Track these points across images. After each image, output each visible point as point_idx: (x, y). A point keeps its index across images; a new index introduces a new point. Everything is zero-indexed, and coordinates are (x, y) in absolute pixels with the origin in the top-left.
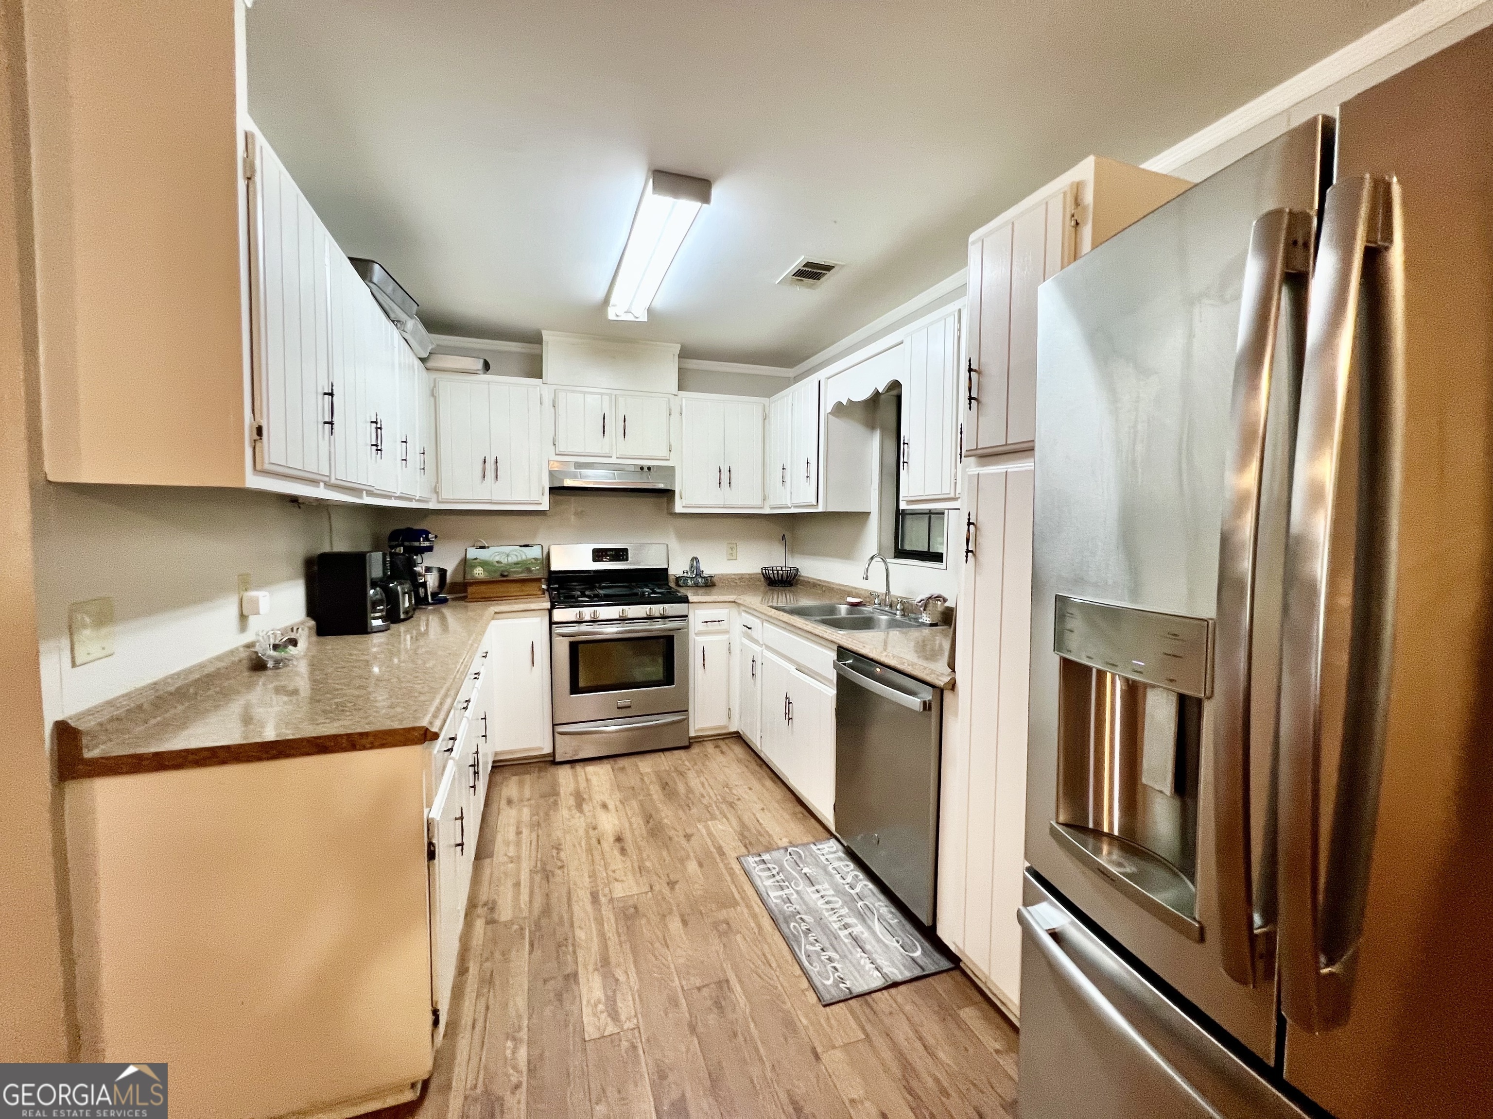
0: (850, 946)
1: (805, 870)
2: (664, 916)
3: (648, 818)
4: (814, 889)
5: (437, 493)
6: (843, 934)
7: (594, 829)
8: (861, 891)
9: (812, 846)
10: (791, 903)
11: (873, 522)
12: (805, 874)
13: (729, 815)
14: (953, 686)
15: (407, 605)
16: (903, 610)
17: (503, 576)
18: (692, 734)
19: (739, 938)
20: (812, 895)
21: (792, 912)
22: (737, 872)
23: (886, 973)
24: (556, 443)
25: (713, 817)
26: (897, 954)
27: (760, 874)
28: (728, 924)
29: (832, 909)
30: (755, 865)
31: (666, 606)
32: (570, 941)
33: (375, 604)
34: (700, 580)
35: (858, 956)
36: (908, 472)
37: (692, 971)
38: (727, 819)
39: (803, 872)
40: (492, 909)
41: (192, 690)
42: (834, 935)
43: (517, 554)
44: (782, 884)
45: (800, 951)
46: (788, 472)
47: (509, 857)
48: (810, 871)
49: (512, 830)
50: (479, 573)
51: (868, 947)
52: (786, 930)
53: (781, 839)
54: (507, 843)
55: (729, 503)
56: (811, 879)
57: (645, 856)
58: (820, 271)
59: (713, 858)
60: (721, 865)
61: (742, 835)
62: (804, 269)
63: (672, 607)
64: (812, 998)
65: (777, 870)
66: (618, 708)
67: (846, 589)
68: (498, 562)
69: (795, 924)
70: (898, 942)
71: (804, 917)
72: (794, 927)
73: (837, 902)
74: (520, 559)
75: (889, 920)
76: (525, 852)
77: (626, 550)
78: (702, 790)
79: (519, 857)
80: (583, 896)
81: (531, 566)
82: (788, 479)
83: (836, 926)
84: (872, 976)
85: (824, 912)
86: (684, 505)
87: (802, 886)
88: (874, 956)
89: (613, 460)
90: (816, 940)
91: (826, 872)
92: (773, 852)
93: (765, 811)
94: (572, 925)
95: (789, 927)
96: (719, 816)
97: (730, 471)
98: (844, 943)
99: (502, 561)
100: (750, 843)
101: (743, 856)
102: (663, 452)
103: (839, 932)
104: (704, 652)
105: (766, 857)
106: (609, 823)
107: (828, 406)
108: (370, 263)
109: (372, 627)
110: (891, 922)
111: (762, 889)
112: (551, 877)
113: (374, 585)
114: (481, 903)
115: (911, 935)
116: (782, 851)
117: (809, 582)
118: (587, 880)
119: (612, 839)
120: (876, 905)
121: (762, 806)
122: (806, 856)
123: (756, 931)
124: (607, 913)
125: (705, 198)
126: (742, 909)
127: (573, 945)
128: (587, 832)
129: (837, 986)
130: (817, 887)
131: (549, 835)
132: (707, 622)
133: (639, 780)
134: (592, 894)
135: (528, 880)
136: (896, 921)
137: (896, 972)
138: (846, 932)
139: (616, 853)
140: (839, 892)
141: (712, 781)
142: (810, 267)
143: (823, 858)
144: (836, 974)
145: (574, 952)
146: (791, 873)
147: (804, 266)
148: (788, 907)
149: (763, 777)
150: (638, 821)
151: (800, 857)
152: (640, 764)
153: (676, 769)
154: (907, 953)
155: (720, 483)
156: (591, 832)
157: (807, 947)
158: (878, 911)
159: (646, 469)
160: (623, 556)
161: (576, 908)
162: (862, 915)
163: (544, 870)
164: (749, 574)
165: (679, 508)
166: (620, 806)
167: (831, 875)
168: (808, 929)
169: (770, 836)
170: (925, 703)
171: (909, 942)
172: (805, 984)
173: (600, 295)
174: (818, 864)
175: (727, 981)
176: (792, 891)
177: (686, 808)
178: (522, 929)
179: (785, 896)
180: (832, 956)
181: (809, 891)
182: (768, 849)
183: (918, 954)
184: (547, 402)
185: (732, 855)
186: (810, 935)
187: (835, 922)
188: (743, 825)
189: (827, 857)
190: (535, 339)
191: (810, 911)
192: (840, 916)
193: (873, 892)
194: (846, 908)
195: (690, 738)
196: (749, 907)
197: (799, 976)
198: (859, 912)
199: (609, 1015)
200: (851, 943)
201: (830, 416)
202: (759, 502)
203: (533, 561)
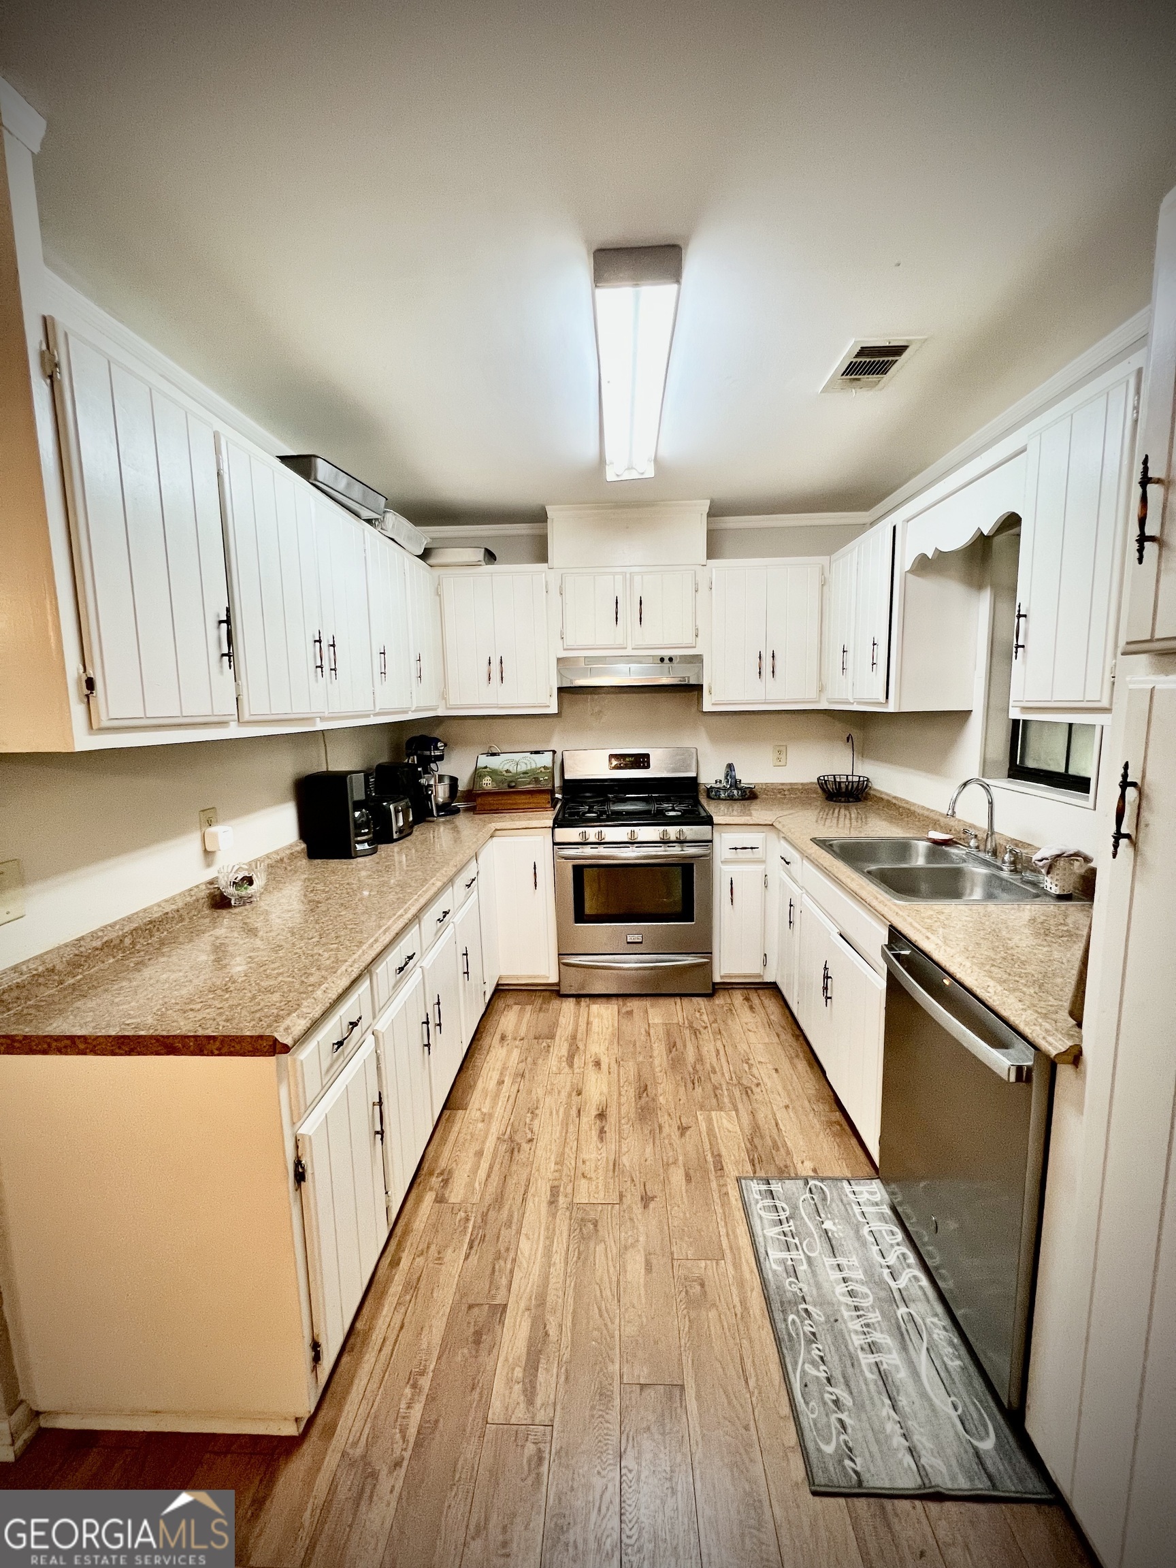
0: (872, 1387)
1: (828, 1225)
2: (626, 1248)
3: (643, 1090)
4: (833, 1261)
5: (444, 699)
6: (866, 1360)
7: (579, 1094)
8: (907, 1288)
9: (845, 1183)
10: (797, 1279)
11: (975, 725)
12: (826, 1231)
13: (740, 1106)
14: (1075, 1057)
15: (401, 823)
16: (1013, 863)
17: (510, 787)
18: (717, 979)
19: (713, 1314)
20: (830, 1272)
21: (795, 1294)
22: (733, 1200)
23: (923, 1466)
24: (564, 636)
25: (720, 1108)
26: (952, 1434)
27: (762, 1213)
28: (702, 1285)
29: (857, 1308)
30: (758, 1197)
31: (685, 828)
32: (512, 1255)
33: (359, 826)
34: (735, 792)
35: (884, 1413)
36: (1024, 662)
37: (640, 1354)
38: (737, 1110)
39: (824, 1226)
40: (446, 1182)
41: (127, 941)
42: (851, 1357)
43: (525, 761)
44: (790, 1239)
45: (795, 1370)
46: (850, 655)
47: (482, 1113)
48: (834, 1229)
49: (495, 1076)
50: (487, 783)
51: (903, 1401)
52: (781, 1325)
53: (802, 1162)
54: (485, 1092)
55: (770, 697)
56: (834, 1242)
57: (624, 1149)
58: (886, 359)
59: (707, 1171)
60: (714, 1185)
61: (751, 1141)
62: (859, 360)
63: (691, 829)
64: (797, 1470)
65: (788, 1213)
66: (628, 943)
67: (932, 815)
68: (507, 771)
69: (796, 1318)
70: (956, 1409)
71: (810, 1308)
72: (793, 1321)
73: (865, 1296)
74: (529, 768)
75: (945, 1358)
76: (499, 1110)
77: (647, 756)
78: (714, 1060)
79: (491, 1115)
80: (541, 1189)
81: (539, 776)
82: (849, 666)
83: (857, 1341)
84: (901, 1462)
85: (843, 1308)
86: (713, 702)
87: (819, 1250)
88: (910, 1423)
89: (629, 652)
90: (822, 1358)
91: (859, 1237)
92: (787, 1181)
93: (790, 1110)
94: (519, 1232)
95: (785, 1320)
96: (729, 1105)
97: (773, 657)
98: (865, 1380)
99: (511, 769)
100: (760, 1161)
101: (745, 1178)
102: (688, 639)
103: (861, 1355)
104: (732, 884)
105: (776, 1186)
106: (597, 1088)
107: (905, 561)
108: (313, 459)
109: (356, 851)
110: (949, 1363)
111: (760, 1240)
112: (516, 1152)
113: (358, 805)
114: (438, 1171)
115: (981, 1402)
116: (801, 1183)
117: (882, 799)
118: (552, 1166)
119: (594, 1112)
120: (928, 1320)
121: (787, 1101)
122: (832, 1200)
123: (739, 1310)
124: (562, 1225)
125: (675, 274)
126: (727, 1266)
127: (514, 1260)
128: (570, 1095)
129: (840, 1462)
130: (842, 1261)
131: (529, 1092)
132: (736, 849)
133: (644, 1033)
134: (552, 1187)
135: (492, 1150)
136: (958, 1363)
137: (944, 1469)
138: (871, 1359)
139: (594, 1134)
140: (873, 1279)
141: (729, 1050)
142: (868, 355)
143: (856, 1209)
144: (843, 1437)
145: (512, 1272)
146: (805, 1224)
147: (857, 356)
148: (790, 1284)
149: (797, 1056)
150: (630, 1092)
151: (824, 1199)
152: (650, 1011)
153: (691, 1024)
154: (968, 1437)
155: (760, 673)
156: (574, 1097)
157: (808, 1367)
158: (930, 1335)
159: (666, 660)
160: (643, 762)
161: (530, 1205)
162: (902, 1335)
163: (511, 1139)
164: (802, 784)
165: (707, 707)
166: (614, 1066)
167: (864, 1244)
168: (814, 1334)
169: (788, 1153)
170: (1019, 1069)
171: (975, 1416)
172: (792, 1439)
173: (592, 451)
174: (848, 1218)
175: (682, 1387)
176: (802, 1257)
177: (690, 1085)
178: (467, 1219)
179: (790, 1262)
180: (841, 1398)
181: (827, 1264)
182: (784, 1174)
183: (988, 1445)
184: (554, 590)
185: (732, 1171)
186: (814, 1346)
187: (856, 1332)
188: (756, 1129)
189: (865, 1209)
190: (539, 517)
191: (823, 1302)
192: (867, 1325)
193: (925, 1294)
194: (878, 1314)
195: (714, 984)
196: (737, 1266)
197: (784, 1418)
198: (899, 1328)
199: (525, 1391)
200: (876, 1384)
201: (909, 575)
202: (813, 694)
203: (543, 770)
